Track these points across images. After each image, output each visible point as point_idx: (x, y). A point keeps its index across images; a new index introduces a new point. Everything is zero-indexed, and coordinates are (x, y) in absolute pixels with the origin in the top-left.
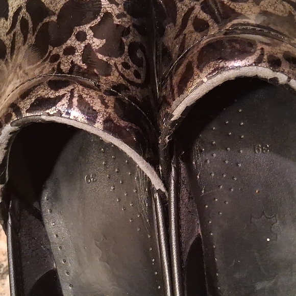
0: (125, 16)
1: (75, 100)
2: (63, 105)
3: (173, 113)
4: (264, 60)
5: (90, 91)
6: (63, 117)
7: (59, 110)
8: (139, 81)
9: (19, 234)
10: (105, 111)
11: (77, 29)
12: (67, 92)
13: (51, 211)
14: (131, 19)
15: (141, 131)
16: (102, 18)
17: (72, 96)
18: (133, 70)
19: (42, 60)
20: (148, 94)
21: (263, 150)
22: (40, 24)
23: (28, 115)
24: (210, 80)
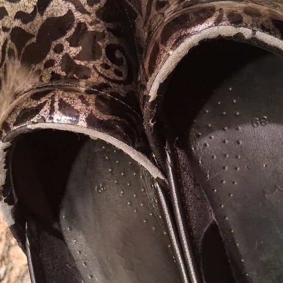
0: (98, 22)
1: (56, 105)
2: (45, 111)
3: (150, 94)
4: (224, 19)
5: (70, 94)
6: (47, 122)
7: (43, 117)
8: (121, 79)
9: (40, 254)
10: (87, 109)
11: (55, 43)
12: (47, 99)
13: (71, 229)
14: (105, 25)
15: (126, 122)
16: (76, 29)
17: (53, 102)
18: (113, 69)
19: (27, 79)
20: (132, 89)
21: (261, 122)
22: (24, 49)
23: (15, 128)
24: (175, 51)
